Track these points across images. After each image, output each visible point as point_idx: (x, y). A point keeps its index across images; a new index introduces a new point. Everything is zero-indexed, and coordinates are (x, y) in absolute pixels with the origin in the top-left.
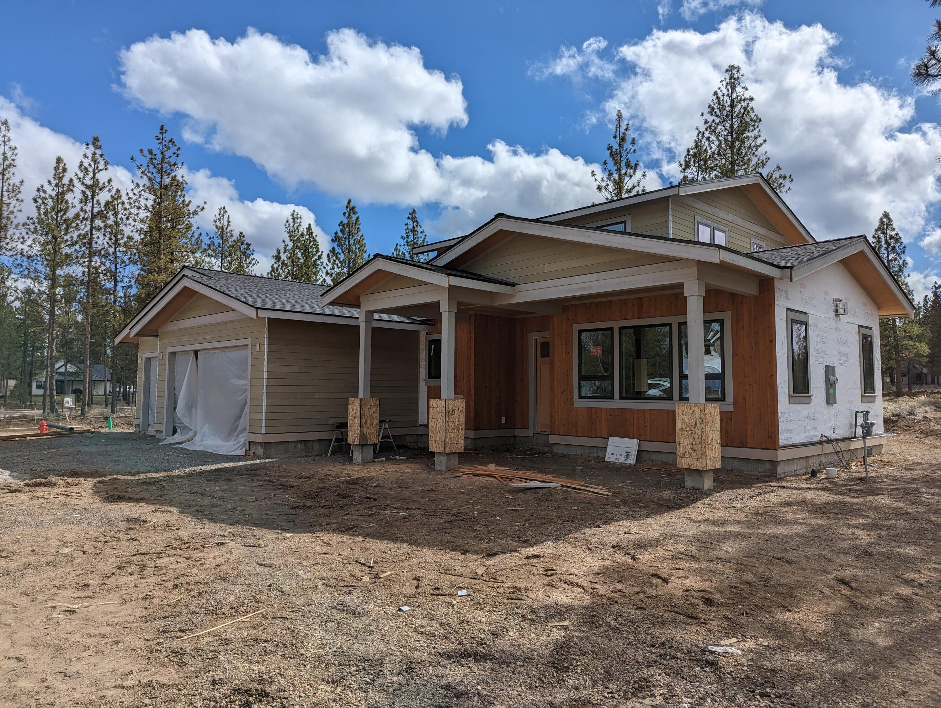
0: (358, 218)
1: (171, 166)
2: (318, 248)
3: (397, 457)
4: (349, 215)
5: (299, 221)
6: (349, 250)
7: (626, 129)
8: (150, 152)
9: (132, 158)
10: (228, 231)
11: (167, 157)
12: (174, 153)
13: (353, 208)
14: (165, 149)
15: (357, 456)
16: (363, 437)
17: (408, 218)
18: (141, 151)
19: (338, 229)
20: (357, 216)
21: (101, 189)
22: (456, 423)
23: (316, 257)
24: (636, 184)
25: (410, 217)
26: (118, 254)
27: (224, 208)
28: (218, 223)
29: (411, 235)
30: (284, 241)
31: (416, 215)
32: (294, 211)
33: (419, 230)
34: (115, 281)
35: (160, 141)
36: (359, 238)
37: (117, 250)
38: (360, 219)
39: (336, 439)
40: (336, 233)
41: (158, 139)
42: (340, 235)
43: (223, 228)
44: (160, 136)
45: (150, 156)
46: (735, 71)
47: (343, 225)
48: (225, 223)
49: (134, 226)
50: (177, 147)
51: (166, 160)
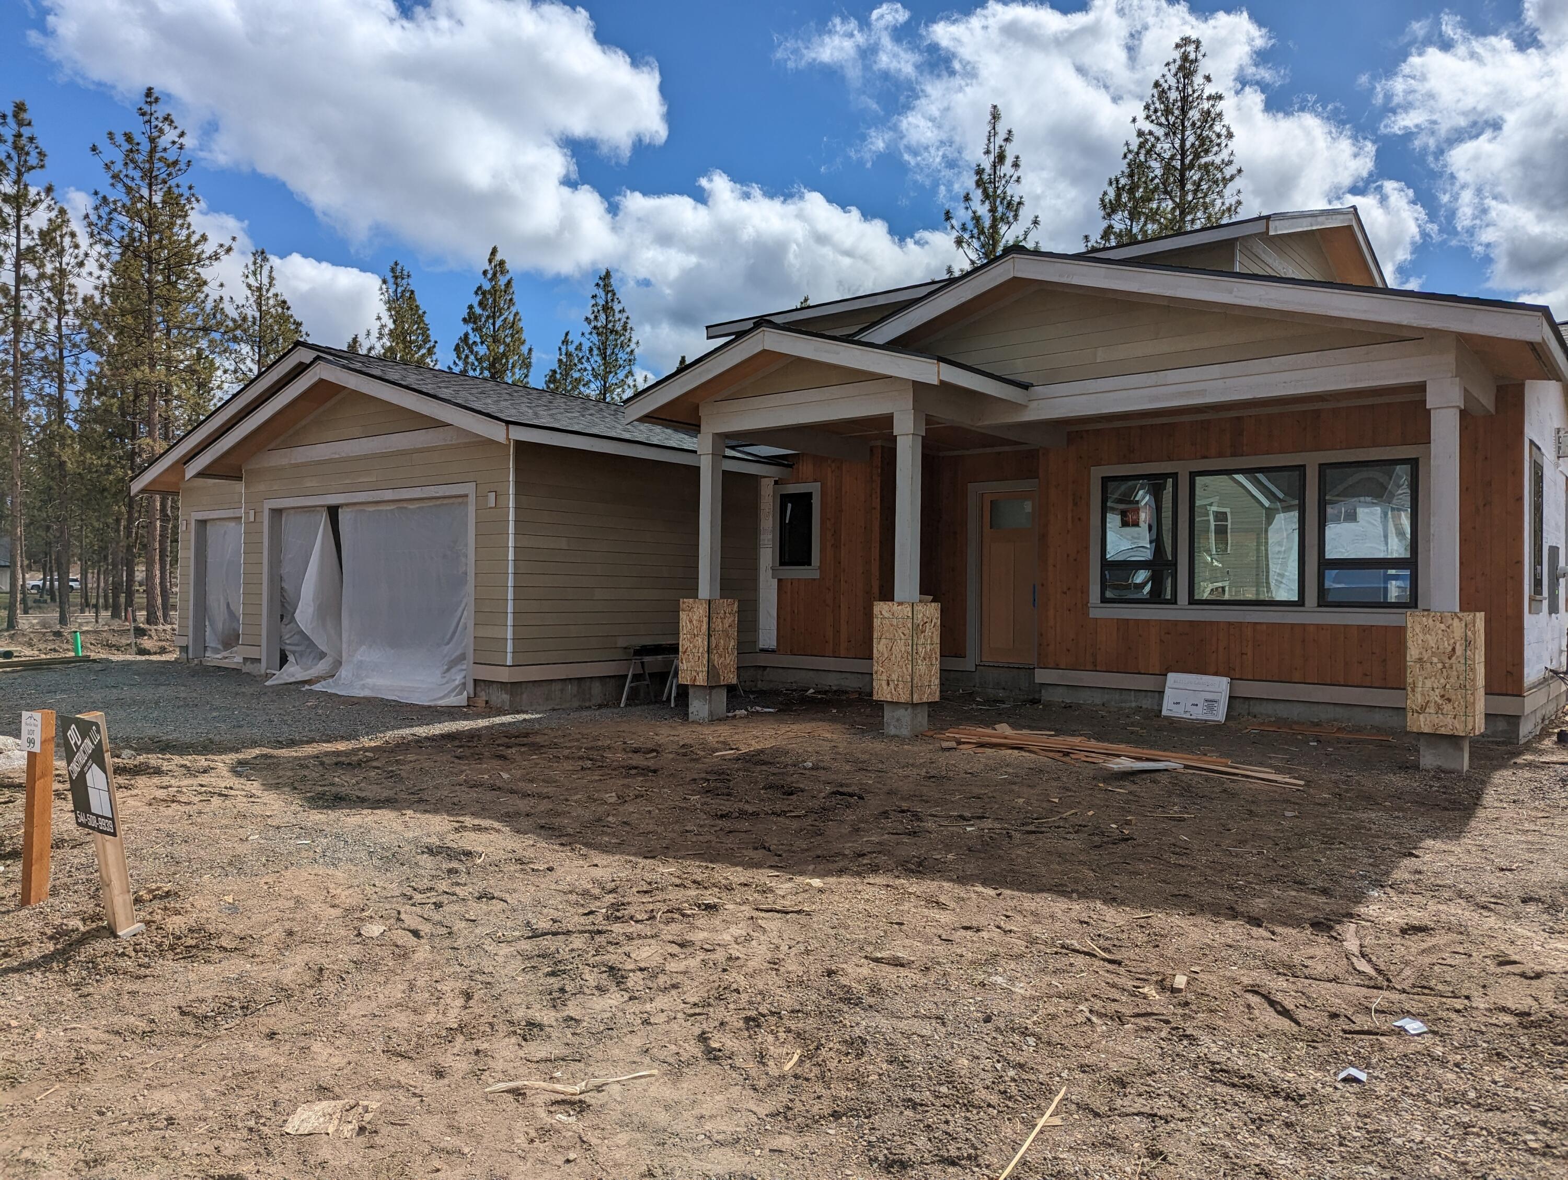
0: (509, 282)
1: (168, 166)
2: (428, 336)
3: (758, 708)
4: (495, 274)
5: (405, 282)
6: (496, 340)
7: (1006, 140)
8: (129, 138)
9: (94, 149)
10: (270, 294)
11: (160, 149)
12: (174, 143)
13: (502, 263)
14: (157, 134)
15: (698, 707)
16: (712, 671)
17: (598, 285)
18: (111, 135)
19: (475, 301)
20: (508, 277)
21: (34, 204)
22: (928, 647)
23: (423, 351)
24: (1021, 238)
25: (602, 284)
26: (65, 330)
27: (263, 253)
28: (251, 280)
29: (602, 317)
30: (379, 318)
31: (612, 281)
32: (396, 264)
33: (617, 307)
34: (61, 381)
35: (147, 118)
36: (511, 318)
37: (63, 321)
38: (513, 284)
39: (634, 676)
40: (471, 307)
41: (143, 114)
42: (478, 310)
43: (259, 289)
44: (146, 108)
45: (126, 146)
46: (1191, 48)
47: (484, 293)
48: (265, 281)
49: (99, 278)
50: (178, 131)
51: (158, 155)
